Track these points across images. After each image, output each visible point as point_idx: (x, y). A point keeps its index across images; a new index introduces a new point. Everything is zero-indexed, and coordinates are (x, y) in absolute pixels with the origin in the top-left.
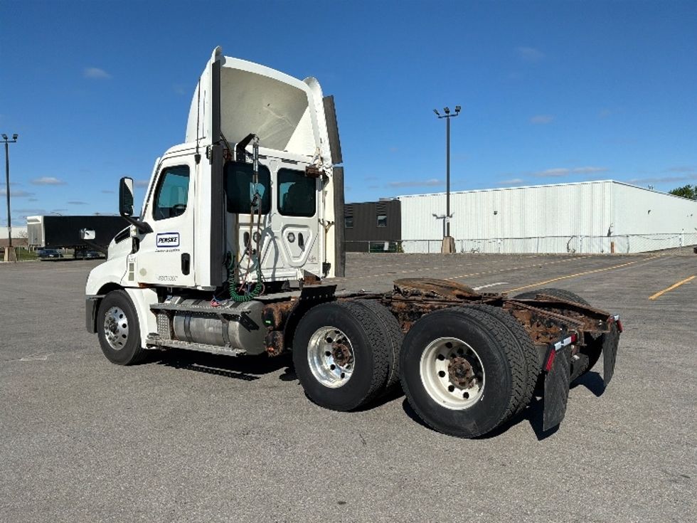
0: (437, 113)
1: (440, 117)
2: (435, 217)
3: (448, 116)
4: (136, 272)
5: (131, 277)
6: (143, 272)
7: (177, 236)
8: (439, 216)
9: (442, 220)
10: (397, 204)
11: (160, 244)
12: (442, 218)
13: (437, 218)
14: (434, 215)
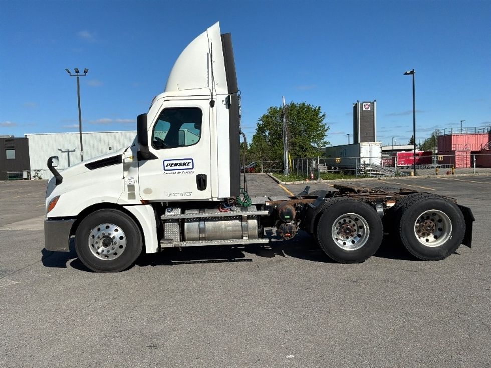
0: (69, 72)
1: (70, 75)
2: (60, 151)
3: (78, 75)
4: (136, 192)
5: (132, 196)
6: (148, 191)
7: (191, 161)
8: (63, 150)
9: (67, 153)
10: (25, 141)
11: (169, 167)
12: (66, 152)
13: (62, 152)
14: (59, 150)
